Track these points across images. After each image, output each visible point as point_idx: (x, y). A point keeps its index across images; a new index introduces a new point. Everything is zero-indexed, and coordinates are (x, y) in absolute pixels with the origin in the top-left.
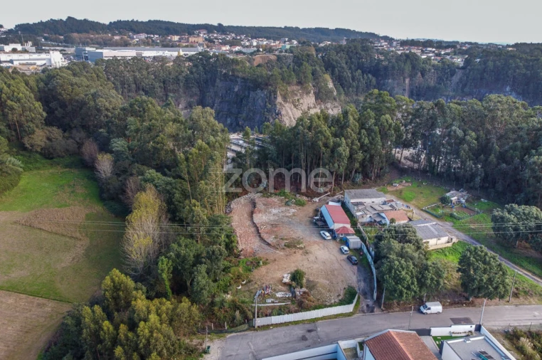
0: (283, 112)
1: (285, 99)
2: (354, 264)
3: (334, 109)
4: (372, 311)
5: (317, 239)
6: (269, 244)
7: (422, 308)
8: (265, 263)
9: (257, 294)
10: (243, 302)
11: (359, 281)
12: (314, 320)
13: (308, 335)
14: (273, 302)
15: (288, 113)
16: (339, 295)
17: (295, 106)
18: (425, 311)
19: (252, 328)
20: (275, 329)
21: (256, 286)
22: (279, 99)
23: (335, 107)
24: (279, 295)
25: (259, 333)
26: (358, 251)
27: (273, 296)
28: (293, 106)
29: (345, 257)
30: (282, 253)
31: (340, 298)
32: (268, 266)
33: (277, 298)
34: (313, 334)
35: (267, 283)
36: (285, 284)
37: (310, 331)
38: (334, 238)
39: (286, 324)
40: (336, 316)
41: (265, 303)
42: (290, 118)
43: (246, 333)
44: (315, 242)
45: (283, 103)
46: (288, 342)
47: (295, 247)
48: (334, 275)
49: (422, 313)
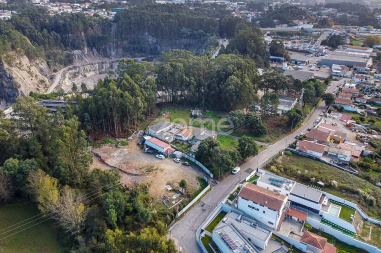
0: (14, 76)
1: (9, 64)
2: (188, 166)
3: (42, 63)
4: (217, 184)
5: (158, 161)
6: (136, 175)
7: (233, 172)
8: (149, 186)
9: (165, 203)
10: (163, 210)
11: (198, 173)
12: (199, 200)
13: (203, 208)
14: (176, 202)
15: (17, 75)
16: (198, 184)
17: (19, 68)
18: (235, 173)
19: (177, 220)
20: (187, 214)
21: (158, 199)
22: (6, 66)
23: (42, 62)
24: (174, 197)
25: (182, 220)
26: (183, 158)
27: (173, 200)
28: (18, 69)
29: (180, 164)
30: (150, 176)
31: (199, 184)
32: (152, 186)
33: (175, 200)
34: (205, 206)
35: (162, 195)
36: (170, 191)
37: (203, 206)
38: (166, 157)
39: (189, 209)
40: (206, 193)
41: (173, 205)
42: (20, 78)
43: (176, 223)
44: (159, 163)
45: (10, 68)
46: (199, 216)
47: (152, 170)
48: (185, 175)
49: (234, 174)
